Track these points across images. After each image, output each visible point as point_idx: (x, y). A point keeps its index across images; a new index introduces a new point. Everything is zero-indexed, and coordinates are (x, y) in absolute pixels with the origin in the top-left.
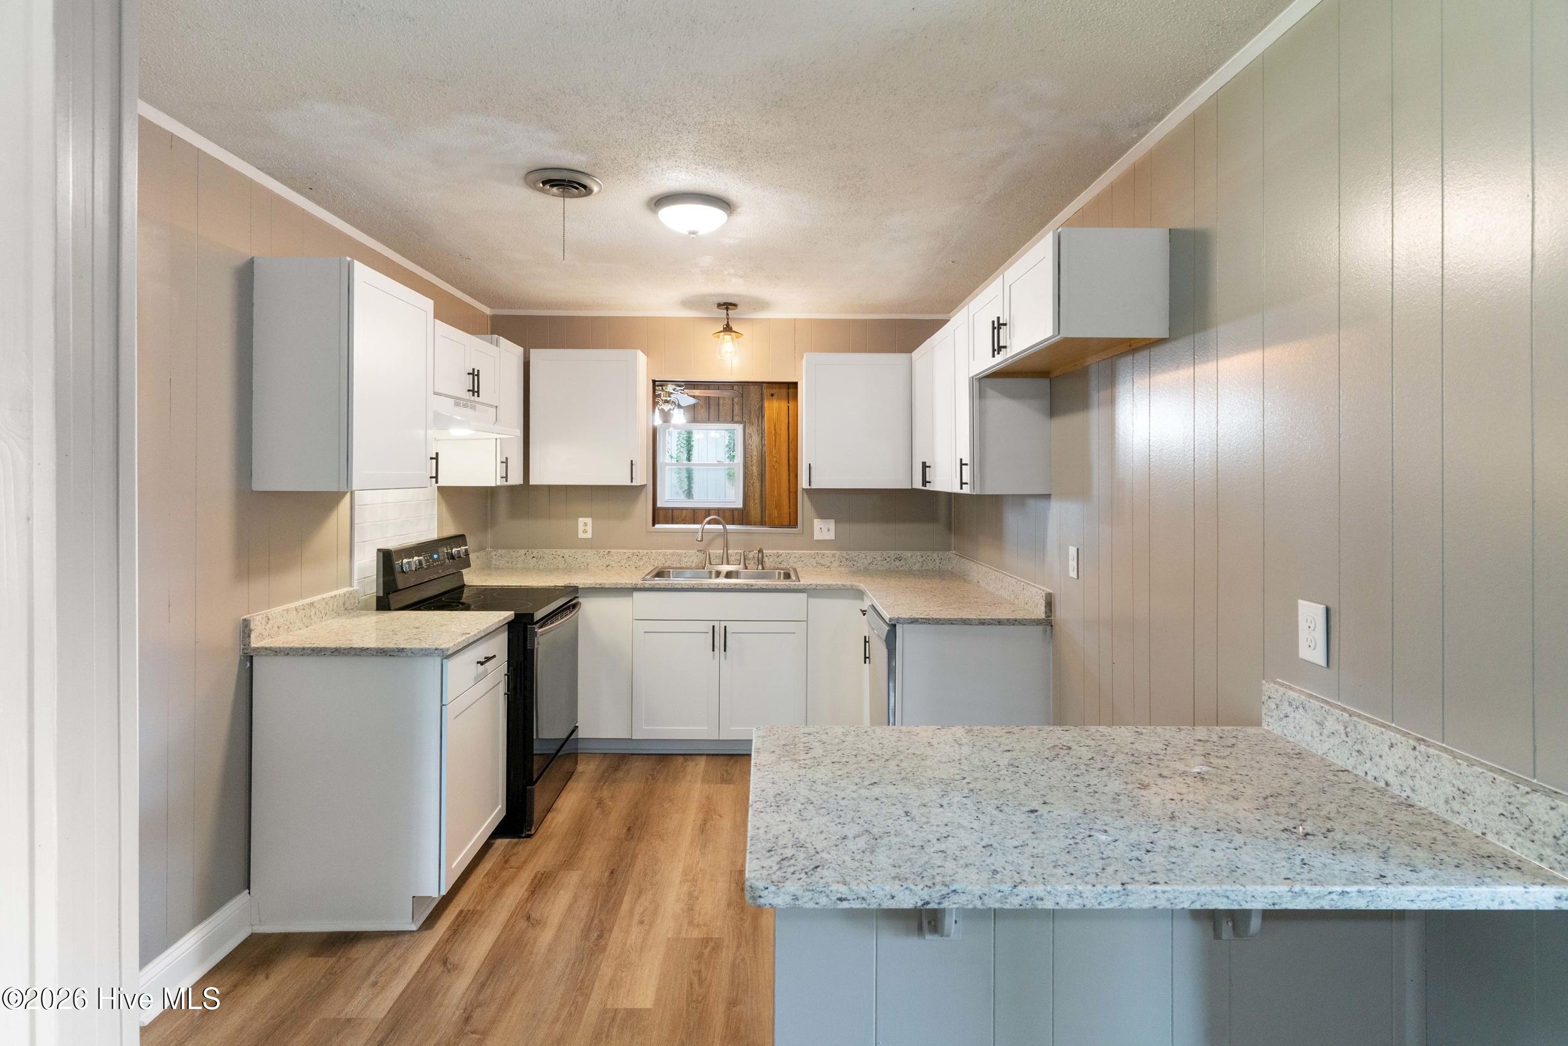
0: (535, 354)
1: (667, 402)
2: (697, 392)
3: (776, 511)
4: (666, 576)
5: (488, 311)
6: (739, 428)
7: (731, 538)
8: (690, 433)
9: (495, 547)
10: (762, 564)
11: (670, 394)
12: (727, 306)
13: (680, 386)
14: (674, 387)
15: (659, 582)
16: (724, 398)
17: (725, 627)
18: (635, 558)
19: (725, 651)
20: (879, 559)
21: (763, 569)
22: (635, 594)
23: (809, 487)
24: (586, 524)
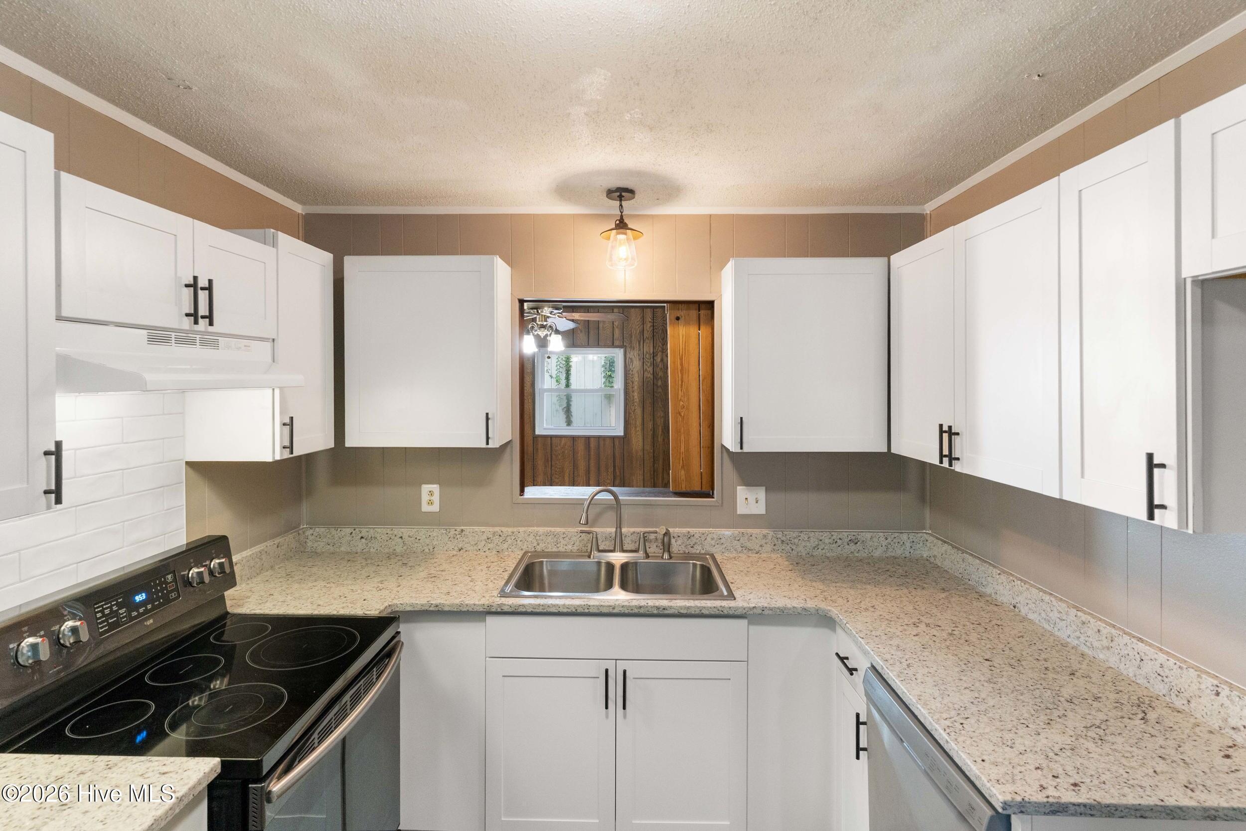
0: (350, 262)
1: (543, 327)
2: (576, 316)
3: (683, 472)
4: (537, 585)
5: (298, 208)
6: (618, 354)
7: (625, 512)
8: (568, 360)
9: (313, 524)
10: (669, 551)
11: (546, 318)
12: (621, 193)
13: (557, 309)
14: (551, 309)
15: (528, 599)
16: (604, 322)
17: (625, 672)
18: (496, 539)
19: (624, 708)
20: (827, 541)
21: (671, 558)
22: (490, 620)
23: (740, 451)
24: (431, 493)
